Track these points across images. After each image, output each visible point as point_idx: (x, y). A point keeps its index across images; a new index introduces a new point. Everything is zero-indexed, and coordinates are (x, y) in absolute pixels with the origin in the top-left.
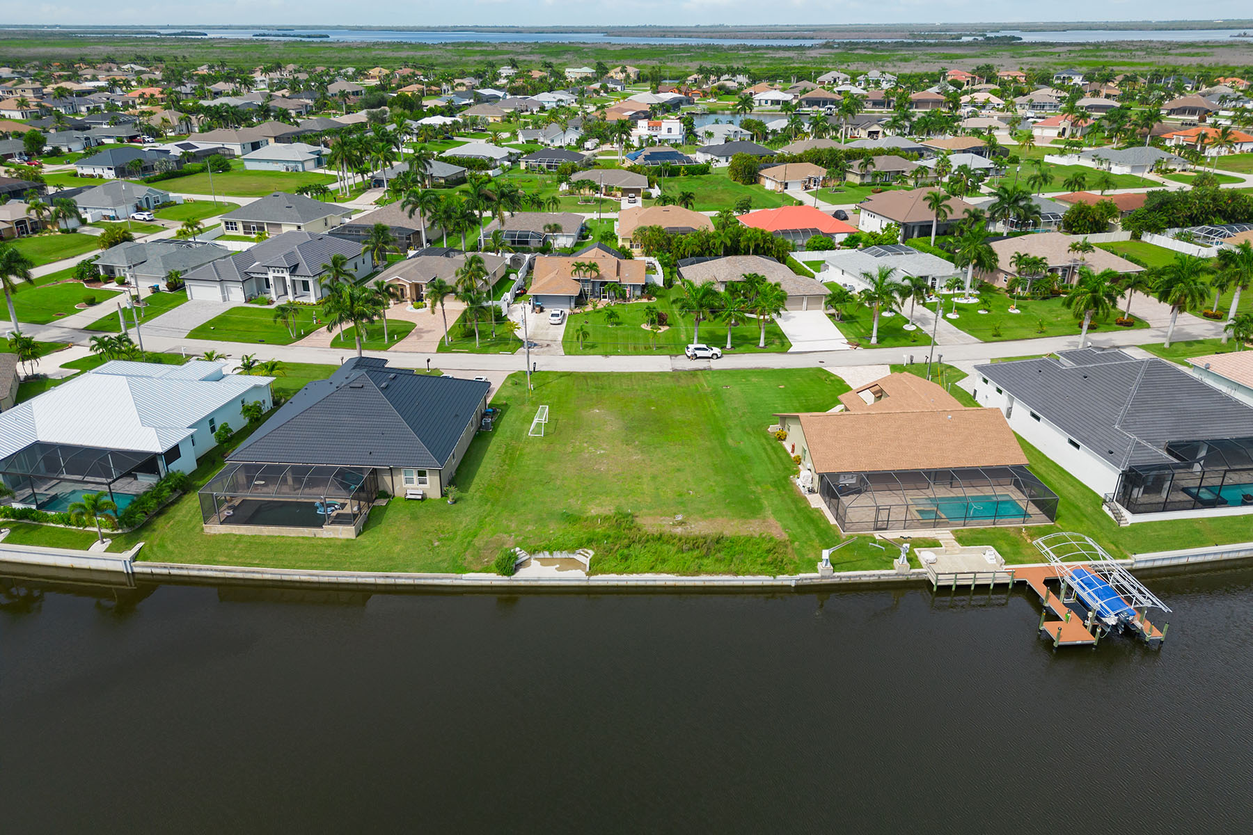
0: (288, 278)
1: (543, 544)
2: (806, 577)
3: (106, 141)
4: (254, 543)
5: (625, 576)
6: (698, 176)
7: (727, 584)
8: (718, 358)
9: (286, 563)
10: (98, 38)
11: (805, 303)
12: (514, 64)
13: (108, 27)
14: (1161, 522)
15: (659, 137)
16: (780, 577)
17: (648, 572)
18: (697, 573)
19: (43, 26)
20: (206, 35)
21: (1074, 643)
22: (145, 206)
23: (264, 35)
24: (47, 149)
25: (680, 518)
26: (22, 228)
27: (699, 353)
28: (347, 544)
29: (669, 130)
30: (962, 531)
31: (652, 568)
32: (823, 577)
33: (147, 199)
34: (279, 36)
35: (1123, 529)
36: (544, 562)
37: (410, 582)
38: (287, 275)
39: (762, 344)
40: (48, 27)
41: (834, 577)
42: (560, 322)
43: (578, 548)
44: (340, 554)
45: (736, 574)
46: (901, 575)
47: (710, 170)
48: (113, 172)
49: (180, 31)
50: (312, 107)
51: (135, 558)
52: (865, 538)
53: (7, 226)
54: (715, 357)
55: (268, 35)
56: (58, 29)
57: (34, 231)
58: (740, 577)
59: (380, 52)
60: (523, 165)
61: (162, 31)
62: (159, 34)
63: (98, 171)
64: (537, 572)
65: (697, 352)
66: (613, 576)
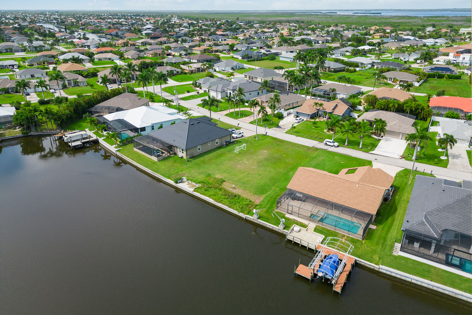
0: (232, 93)
1: (191, 178)
2: (249, 217)
3: (254, 48)
4: (140, 155)
5: (201, 195)
6: (453, 79)
7: (225, 209)
8: (335, 147)
9: (139, 162)
10: (300, 14)
11: (401, 136)
12: (434, 26)
13: (309, 10)
14: (414, 261)
15: (457, 61)
16: (240, 213)
17: (208, 197)
18: (219, 202)
19: (289, 11)
20: (337, 13)
21: (302, 275)
22: (235, 68)
23: (357, 13)
24: (235, 49)
25: (234, 186)
26: (198, 70)
27: (328, 143)
28: (154, 163)
29: (464, 58)
30: (320, 227)
31: (209, 196)
32: (253, 219)
33: (236, 66)
34: (362, 13)
35: (392, 255)
36: (189, 184)
37: (158, 177)
38: (232, 92)
39: (360, 147)
40: (291, 11)
41: (257, 221)
42: (297, 122)
43: (198, 183)
44: (151, 164)
45: (230, 207)
46: (280, 230)
47: (461, 78)
48: (241, 57)
49: (328, 12)
50: (329, 40)
51: (117, 151)
52: (281, 214)
53: (195, 69)
54: (334, 146)
55: (358, 13)
56: (294, 11)
57: (202, 71)
58: (230, 208)
59: (392, 20)
60: (375, 67)
61: (323, 12)
62: (321, 13)
63: (238, 57)
64: (185, 186)
65: (327, 143)
66: (199, 194)
